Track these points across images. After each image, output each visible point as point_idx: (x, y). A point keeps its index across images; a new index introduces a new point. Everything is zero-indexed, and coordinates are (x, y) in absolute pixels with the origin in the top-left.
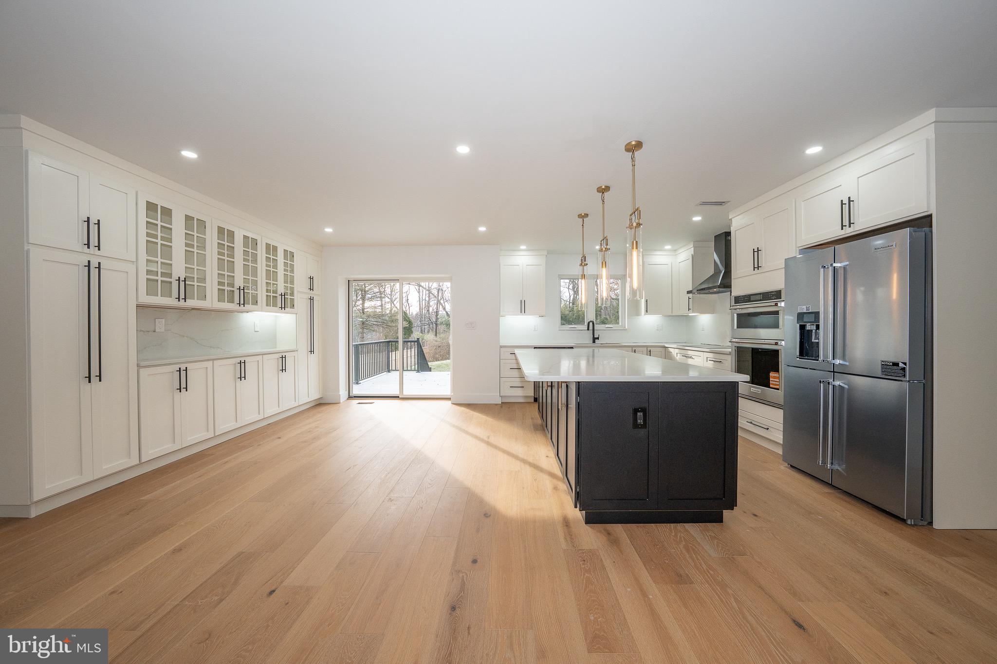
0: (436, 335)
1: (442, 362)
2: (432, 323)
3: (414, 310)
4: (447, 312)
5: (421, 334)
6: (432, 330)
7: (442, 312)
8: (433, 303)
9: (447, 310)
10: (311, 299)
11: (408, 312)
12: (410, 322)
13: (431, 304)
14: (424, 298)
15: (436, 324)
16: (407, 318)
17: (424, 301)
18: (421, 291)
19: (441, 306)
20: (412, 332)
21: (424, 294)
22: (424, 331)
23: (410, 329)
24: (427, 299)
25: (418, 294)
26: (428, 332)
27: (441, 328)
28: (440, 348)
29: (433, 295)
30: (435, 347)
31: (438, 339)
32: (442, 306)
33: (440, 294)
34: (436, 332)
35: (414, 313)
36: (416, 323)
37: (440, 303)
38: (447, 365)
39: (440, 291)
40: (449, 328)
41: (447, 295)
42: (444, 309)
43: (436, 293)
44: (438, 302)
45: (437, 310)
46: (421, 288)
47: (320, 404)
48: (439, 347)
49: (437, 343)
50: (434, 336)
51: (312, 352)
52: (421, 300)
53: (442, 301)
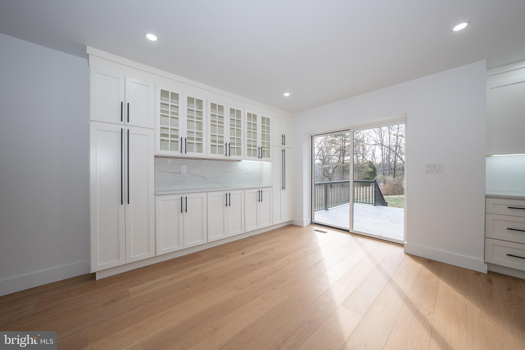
0: (394, 177)
1: (399, 196)
2: (391, 169)
3: (378, 161)
4: (403, 161)
5: (383, 176)
6: (392, 174)
7: (399, 161)
8: (392, 156)
9: (404, 160)
10: (283, 151)
11: (374, 162)
12: (375, 169)
13: (391, 156)
14: (386, 153)
15: (395, 170)
16: (372, 166)
17: (386, 155)
18: (383, 148)
19: (398, 158)
20: (376, 175)
21: (386, 150)
22: (386, 175)
23: (375, 173)
24: (388, 153)
25: (381, 151)
26: (389, 175)
27: (398, 172)
28: (397, 187)
29: (393, 150)
30: (393, 186)
31: (396, 179)
32: (400, 157)
33: (398, 150)
34: (394, 175)
35: (379, 163)
36: (379, 170)
37: (398, 156)
38: (402, 199)
39: (398, 148)
40: (404, 172)
41: (403, 149)
42: (401, 159)
43: (394, 149)
44: (396, 155)
45: (395, 160)
46: (383, 146)
47: (291, 225)
48: (397, 185)
49: (395, 183)
50: (392, 178)
51: (283, 188)
52: (383, 154)
53: (399, 154)
